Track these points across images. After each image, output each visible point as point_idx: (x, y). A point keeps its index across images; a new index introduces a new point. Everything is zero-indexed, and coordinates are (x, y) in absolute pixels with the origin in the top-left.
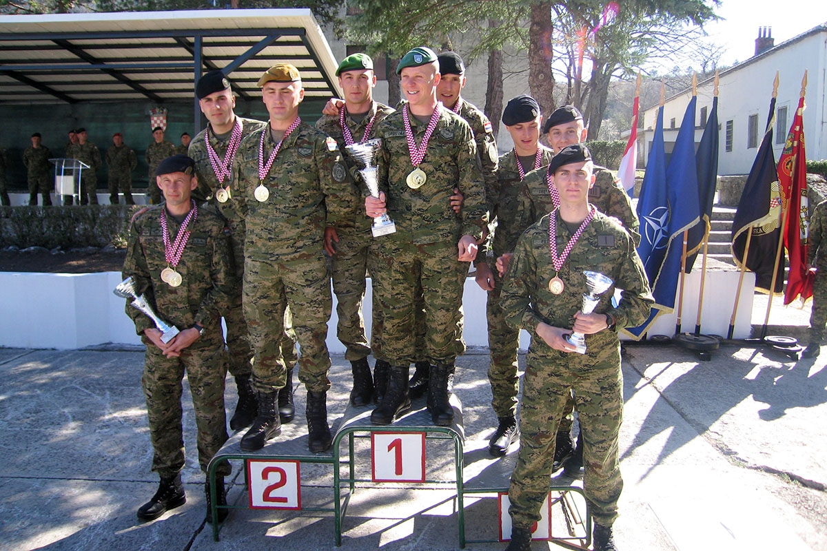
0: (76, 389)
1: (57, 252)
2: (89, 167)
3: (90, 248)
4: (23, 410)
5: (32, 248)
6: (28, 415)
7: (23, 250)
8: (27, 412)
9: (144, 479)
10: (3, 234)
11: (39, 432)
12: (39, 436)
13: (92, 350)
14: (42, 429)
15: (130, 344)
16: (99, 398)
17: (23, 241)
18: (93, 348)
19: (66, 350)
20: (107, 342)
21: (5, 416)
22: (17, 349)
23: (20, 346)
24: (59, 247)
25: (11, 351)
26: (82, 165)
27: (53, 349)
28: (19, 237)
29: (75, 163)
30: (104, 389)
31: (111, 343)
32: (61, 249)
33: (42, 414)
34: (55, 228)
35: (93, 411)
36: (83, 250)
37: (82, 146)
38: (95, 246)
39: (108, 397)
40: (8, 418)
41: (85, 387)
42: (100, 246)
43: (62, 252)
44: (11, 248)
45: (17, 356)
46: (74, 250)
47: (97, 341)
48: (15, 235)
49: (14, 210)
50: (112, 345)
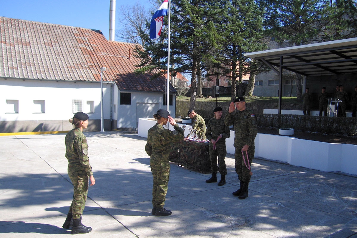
0: (324, 184)
1: (325, 134)
2: (341, 101)
3: (338, 134)
4: (304, 187)
5: (316, 132)
6: (306, 188)
7: (313, 133)
8: (306, 187)
9: (340, 215)
10: (306, 126)
11: (308, 194)
12: (308, 195)
13: (333, 173)
14: (309, 194)
15: (348, 174)
16: (331, 189)
17: (313, 129)
18: (333, 172)
19: (323, 172)
20: (339, 171)
21: (299, 187)
22: (306, 168)
23: (307, 167)
24: (326, 133)
25: (304, 168)
26: (339, 101)
27: (319, 170)
28: (311, 128)
29: (336, 100)
30: (334, 186)
31: (341, 172)
32: (326, 134)
33: (311, 189)
34: (325, 125)
35: (328, 192)
36: (335, 134)
37: (341, 92)
38: (340, 133)
39: (335, 189)
40: (300, 188)
41: (327, 185)
42: (342, 133)
43: (327, 135)
44: (308, 131)
45: (306, 170)
46: (331, 134)
47: (335, 170)
48: (310, 127)
49: (311, 117)
50: (341, 173)
